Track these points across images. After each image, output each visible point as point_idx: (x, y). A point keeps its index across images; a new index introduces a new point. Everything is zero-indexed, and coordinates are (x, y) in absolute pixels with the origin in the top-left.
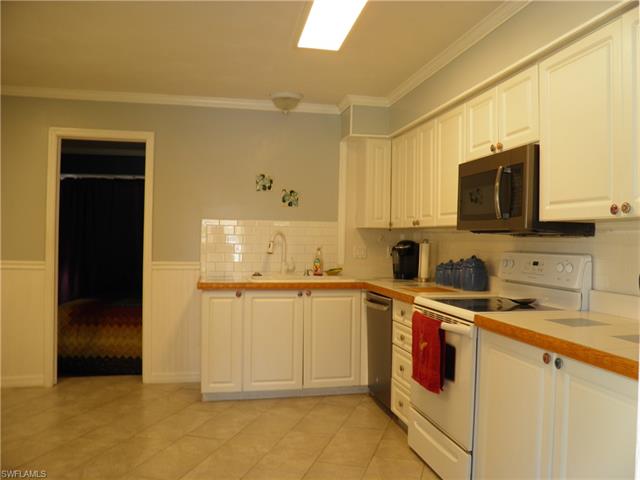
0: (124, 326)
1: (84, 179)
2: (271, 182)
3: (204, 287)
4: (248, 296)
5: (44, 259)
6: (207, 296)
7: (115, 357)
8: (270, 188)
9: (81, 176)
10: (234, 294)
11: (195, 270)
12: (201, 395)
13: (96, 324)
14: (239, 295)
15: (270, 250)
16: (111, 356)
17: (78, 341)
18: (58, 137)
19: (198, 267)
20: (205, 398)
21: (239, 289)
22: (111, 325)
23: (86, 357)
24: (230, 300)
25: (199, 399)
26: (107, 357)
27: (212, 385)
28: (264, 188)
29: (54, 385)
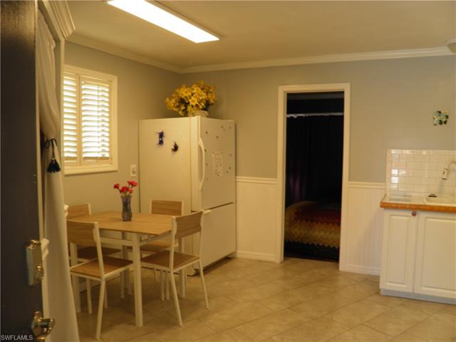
0: (331, 225)
1: (309, 117)
2: (447, 117)
3: (385, 206)
4: (422, 216)
5: (276, 177)
6: (387, 213)
7: (324, 246)
8: (445, 122)
9: (307, 115)
10: (410, 213)
11: (382, 189)
12: (379, 290)
13: (312, 221)
14: (414, 215)
15: (444, 177)
16: (321, 244)
17: (300, 231)
18: (285, 92)
19: (384, 187)
20: (382, 293)
21: (415, 209)
22: (322, 223)
23: (305, 243)
24: (406, 218)
25: (378, 292)
26: (318, 245)
27: (388, 284)
28: (441, 123)
29: (281, 262)
